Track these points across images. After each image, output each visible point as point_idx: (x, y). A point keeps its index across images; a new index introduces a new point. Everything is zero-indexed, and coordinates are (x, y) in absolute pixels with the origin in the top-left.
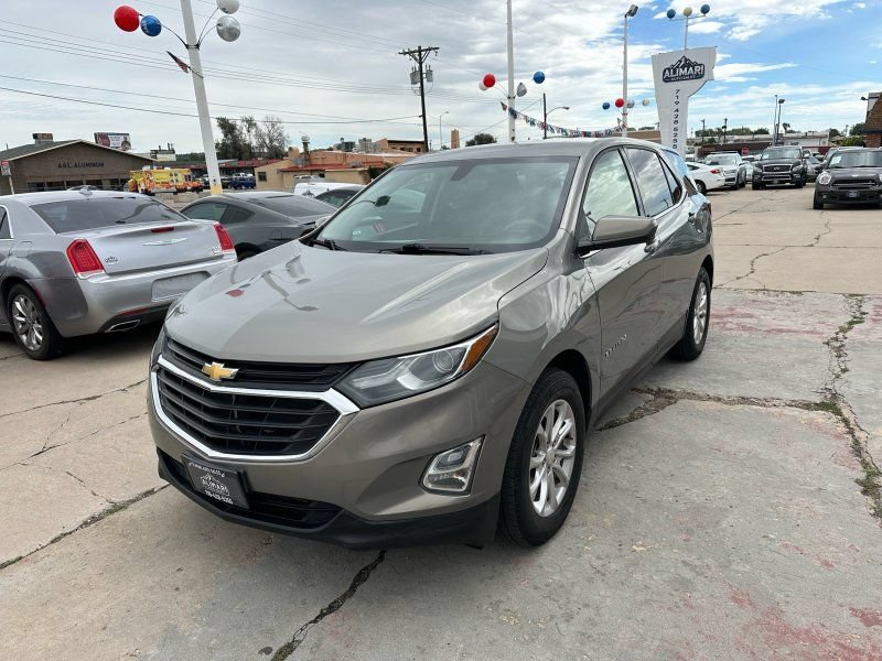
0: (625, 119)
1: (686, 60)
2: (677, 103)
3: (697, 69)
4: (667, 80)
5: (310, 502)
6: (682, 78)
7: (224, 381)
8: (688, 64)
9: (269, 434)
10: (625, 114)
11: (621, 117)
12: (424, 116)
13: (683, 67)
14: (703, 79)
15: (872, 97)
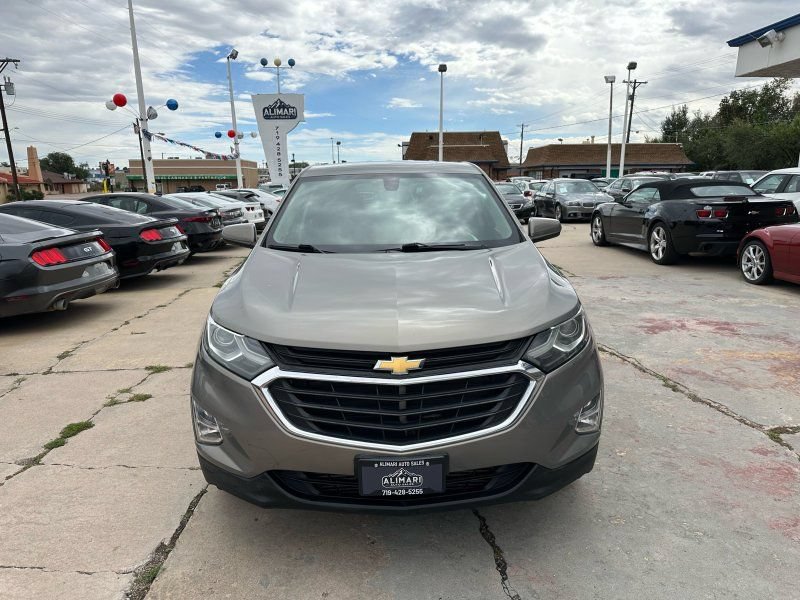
0: (237, 147)
1: (281, 102)
2: (278, 138)
3: (291, 111)
4: (267, 117)
5: (497, 468)
6: (279, 117)
7: (412, 373)
8: (283, 106)
9: (436, 419)
10: (236, 144)
11: (234, 147)
12: (6, 129)
13: (279, 108)
14: (298, 119)
15: (404, 144)
